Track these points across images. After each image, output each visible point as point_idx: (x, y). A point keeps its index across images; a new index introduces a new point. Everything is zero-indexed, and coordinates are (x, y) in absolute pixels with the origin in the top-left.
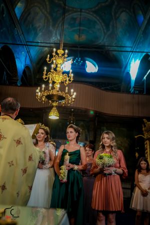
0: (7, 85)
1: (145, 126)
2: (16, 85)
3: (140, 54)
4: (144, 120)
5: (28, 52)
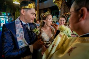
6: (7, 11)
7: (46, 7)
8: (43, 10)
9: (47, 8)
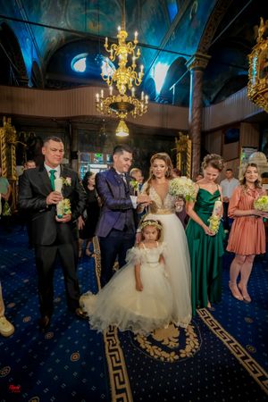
0: (17, 86)
1: (179, 139)
2: (27, 87)
3: (170, 54)
4: (180, 133)
5: (34, 40)
6: (105, 150)
7: (233, 118)
8: (220, 132)
9: (238, 124)
